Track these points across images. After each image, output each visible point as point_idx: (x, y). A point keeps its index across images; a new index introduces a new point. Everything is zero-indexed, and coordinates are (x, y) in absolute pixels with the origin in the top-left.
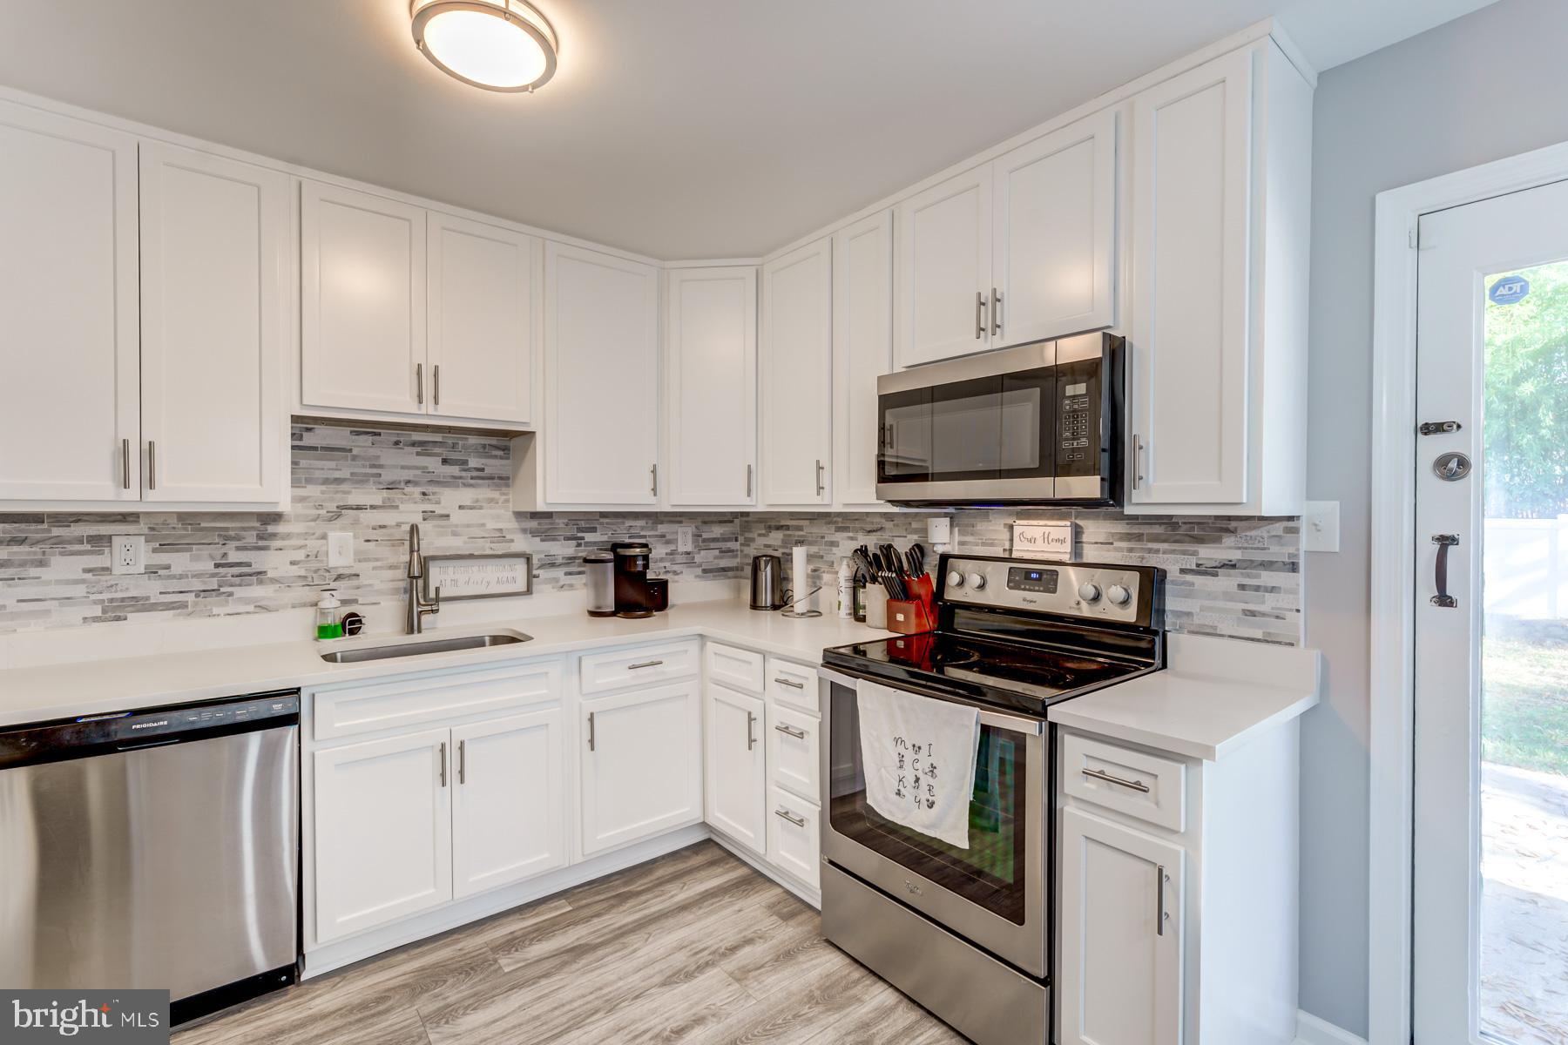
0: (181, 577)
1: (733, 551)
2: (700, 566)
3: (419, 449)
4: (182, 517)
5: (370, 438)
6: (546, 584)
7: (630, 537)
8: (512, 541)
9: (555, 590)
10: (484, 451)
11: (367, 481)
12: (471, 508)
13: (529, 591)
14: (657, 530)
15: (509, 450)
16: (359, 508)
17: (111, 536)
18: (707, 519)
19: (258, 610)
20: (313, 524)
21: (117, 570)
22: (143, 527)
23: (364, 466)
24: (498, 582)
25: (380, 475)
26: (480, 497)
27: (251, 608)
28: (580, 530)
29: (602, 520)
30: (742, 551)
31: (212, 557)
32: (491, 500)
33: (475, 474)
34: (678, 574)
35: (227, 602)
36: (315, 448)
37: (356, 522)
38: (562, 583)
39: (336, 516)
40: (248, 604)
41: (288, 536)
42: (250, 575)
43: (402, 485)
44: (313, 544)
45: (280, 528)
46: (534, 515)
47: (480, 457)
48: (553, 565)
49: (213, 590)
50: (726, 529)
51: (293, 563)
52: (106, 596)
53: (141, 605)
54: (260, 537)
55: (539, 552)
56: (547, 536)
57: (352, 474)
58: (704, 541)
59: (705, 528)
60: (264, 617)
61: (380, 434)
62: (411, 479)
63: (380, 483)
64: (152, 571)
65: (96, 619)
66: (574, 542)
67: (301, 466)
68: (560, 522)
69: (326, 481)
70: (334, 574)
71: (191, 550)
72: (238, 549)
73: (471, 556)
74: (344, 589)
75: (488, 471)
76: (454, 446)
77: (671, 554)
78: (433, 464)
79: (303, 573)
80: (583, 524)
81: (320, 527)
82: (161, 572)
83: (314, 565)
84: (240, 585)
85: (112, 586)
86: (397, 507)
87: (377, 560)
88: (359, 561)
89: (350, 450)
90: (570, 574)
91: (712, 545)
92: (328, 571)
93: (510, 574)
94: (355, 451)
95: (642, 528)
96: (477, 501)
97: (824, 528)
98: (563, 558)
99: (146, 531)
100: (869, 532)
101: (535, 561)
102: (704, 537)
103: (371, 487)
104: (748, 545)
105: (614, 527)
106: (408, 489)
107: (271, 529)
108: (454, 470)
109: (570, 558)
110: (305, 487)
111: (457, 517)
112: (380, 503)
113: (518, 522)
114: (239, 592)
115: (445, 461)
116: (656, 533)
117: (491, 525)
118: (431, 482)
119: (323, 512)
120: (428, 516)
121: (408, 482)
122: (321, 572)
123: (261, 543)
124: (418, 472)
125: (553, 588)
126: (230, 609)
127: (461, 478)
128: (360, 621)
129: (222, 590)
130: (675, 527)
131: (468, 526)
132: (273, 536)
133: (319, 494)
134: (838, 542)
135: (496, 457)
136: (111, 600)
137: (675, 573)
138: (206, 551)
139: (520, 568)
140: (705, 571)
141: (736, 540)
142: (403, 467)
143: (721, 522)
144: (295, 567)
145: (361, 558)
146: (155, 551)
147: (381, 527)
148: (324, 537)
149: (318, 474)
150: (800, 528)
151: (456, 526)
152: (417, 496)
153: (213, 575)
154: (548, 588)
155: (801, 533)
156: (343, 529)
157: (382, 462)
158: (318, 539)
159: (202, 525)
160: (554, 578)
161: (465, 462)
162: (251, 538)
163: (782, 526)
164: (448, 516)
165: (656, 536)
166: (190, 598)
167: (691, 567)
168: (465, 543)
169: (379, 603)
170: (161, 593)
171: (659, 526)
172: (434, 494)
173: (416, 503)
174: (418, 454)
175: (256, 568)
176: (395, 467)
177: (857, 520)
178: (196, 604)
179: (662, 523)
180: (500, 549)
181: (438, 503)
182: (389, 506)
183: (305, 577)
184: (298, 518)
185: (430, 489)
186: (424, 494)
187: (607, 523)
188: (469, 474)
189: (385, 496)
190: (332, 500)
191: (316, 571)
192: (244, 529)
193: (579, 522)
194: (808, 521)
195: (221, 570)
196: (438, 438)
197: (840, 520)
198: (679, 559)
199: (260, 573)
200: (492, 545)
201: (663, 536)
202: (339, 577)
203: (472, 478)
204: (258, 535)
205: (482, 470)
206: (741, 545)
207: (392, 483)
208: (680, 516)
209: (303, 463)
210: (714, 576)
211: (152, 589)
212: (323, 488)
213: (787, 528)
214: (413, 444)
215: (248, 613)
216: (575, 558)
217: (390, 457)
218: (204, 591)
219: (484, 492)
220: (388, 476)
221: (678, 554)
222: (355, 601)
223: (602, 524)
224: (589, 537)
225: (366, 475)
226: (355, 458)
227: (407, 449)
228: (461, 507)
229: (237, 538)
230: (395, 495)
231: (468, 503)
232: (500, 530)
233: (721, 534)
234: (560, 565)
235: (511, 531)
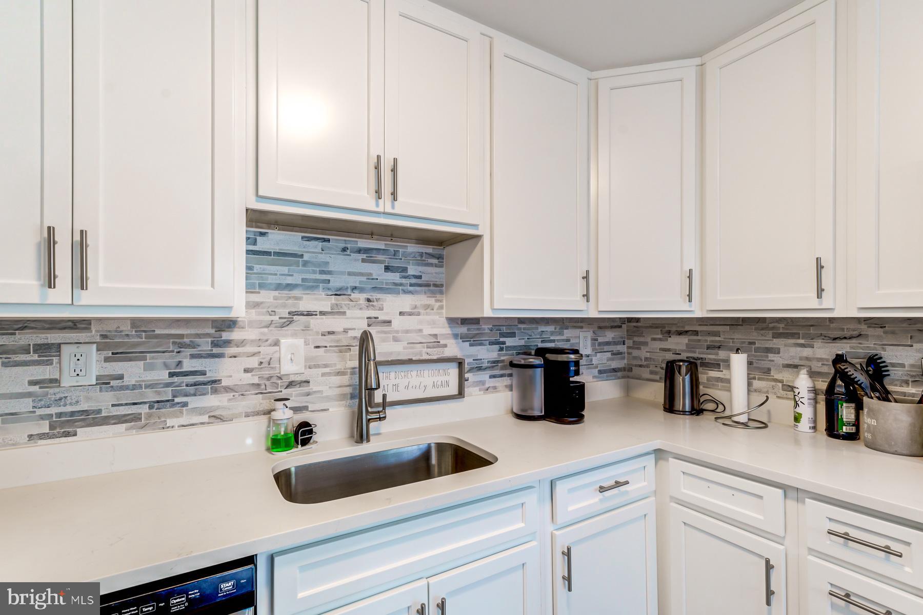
0: (134, 387)
1: (621, 353)
2: (597, 367)
3: (364, 256)
4: (136, 323)
5: (320, 244)
6: (475, 386)
7: (542, 342)
8: (445, 346)
9: (482, 392)
10: (421, 260)
11: (317, 287)
12: (410, 314)
13: (461, 394)
14: (563, 335)
15: (443, 259)
16: (309, 314)
17: (59, 345)
18: (602, 324)
19: (212, 420)
20: (266, 330)
21: (66, 382)
22: (94, 334)
23: (314, 272)
24: (434, 386)
25: (329, 280)
26: (418, 303)
27: (205, 418)
28: (502, 335)
29: (520, 326)
30: (629, 353)
31: (166, 366)
32: (427, 307)
33: (414, 281)
35: (182, 413)
36: (267, 253)
37: (307, 328)
38: (487, 386)
39: (287, 322)
40: (203, 414)
41: (242, 343)
42: (205, 384)
43: (349, 292)
44: (266, 350)
45: (235, 335)
46: (464, 321)
47: (418, 265)
48: (480, 369)
49: (168, 401)
50: (616, 334)
51: (246, 371)
52: (54, 410)
53: (92, 418)
54: (215, 344)
55: (469, 356)
56: (473, 340)
57: (303, 280)
58: (600, 344)
59: (599, 332)
60: (218, 428)
61: (328, 240)
62: (357, 285)
63: (329, 289)
64: (104, 382)
65: (43, 436)
66: (497, 347)
67: (255, 271)
68: (486, 327)
69: (279, 287)
70: (286, 381)
71: (144, 359)
72: (193, 356)
73: (410, 362)
74: (295, 396)
75: (425, 278)
76: (396, 253)
78: (377, 270)
79: (256, 380)
80: (504, 329)
81: (272, 334)
82: (113, 383)
83: (266, 373)
84: (195, 395)
85: (60, 399)
86: (344, 313)
87: (326, 366)
88: (310, 368)
89: (302, 256)
90: (493, 377)
91: (606, 348)
92: (280, 378)
93: (444, 378)
94: (306, 257)
95: (552, 333)
96: (416, 307)
97: (755, 334)
98: (488, 362)
99: (98, 339)
100: (835, 339)
101: (465, 365)
102: (599, 341)
103: (321, 293)
104: (639, 349)
105: (529, 332)
106: (355, 295)
107: (225, 336)
108: (395, 277)
109: (494, 362)
110: (259, 293)
111: (398, 323)
112: (329, 310)
113: (450, 327)
114: (194, 402)
115: (387, 269)
116: (563, 338)
117: (428, 330)
118: (375, 288)
119: (276, 318)
120: (375, 322)
121: (354, 288)
122: (274, 380)
123: (216, 351)
124: (364, 279)
125: (480, 390)
126: (183, 420)
127: (401, 285)
128: (311, 430)
129: (177, 400)
130: (577, 332)
131: (407, 332)
132: (228, 343)
133: (272, 300)
134: (779, 349)
135: (431, 265)
136: (60, 415)
138: (160, 360)
139: (453, 371)
140: (600, 372)
141: (624, 344)
142: (350, 274)
143: (612, 327)
144: (249, 375)
145: (312, 365)
146: (107, 360)
147: (330, 333)
148: (276, 343)
149: (272, 280)
150: (717, 334)
151: (397, 332)
152: (362, 302)
153: (168, 385)
154: (476, 391)
155: (717, 339)
156: (294, 335)
157: (331, 268)
158: (270, 345)
159: (158, 332)
160: (480, 381)
161: (405, 270)
162: (205, 346)
163: (687, 332)
164: (390, 322)
165: (563, 340)
166: (144, 409)
167: (590, 369)
168: (404, 348)
169: (328, 409)
170: (113, 405)
171: (565, 331)
172: (377, 300)
173: (361, 309)
174: (363, 261)
175: (210, 376)
176: (342, 273)
177: (812, 326)
178: (149, 416)
179: (567, 328)
180: (435, 354)
181: (381, 309)
182: (336, 312)
183: (258, 385)
184: (252, 324)
185: (375, 295)
186: (369, 300)
187: (524, 329)
188: (408, 281)
189: (333, 302)
190: (284, 306)
191: (269, 379)
192: (198, 336)
193: (501, 327)
194: (728, 327)
195: (175, 379)
196: (381, 244)
197: (782, 326)
199: (214, 382)
200: (429, 350)
201: (568, 340)
202: (291, 384)
203: (411, 285)
204: (212, 342)
205: (420, 277)
206: (629, 347)
207: (340, 289)
208: (581, 322)
209: (257, 268)
210: (607, 376)
211: (104, 401)
212: (276, 293)
213: (696, 333)
214: (359, 251)
215: (202, 423)
216: (498, 362)
217: (338, 263)
218: (158, 402)
219: (421, 299)
220: (337, 282)
222: (306, 408)
223: (520, 329)
224: (510, 342)
225: (316, 281)
226: (305, 264)
227: (354, 256)
228: (401, 313)
229: (192, 345)
230: (343, 301)
231: (407, 309)
232: (435, 336)
233: (613, 338)
234: (485, 369)
235: (445, 336)
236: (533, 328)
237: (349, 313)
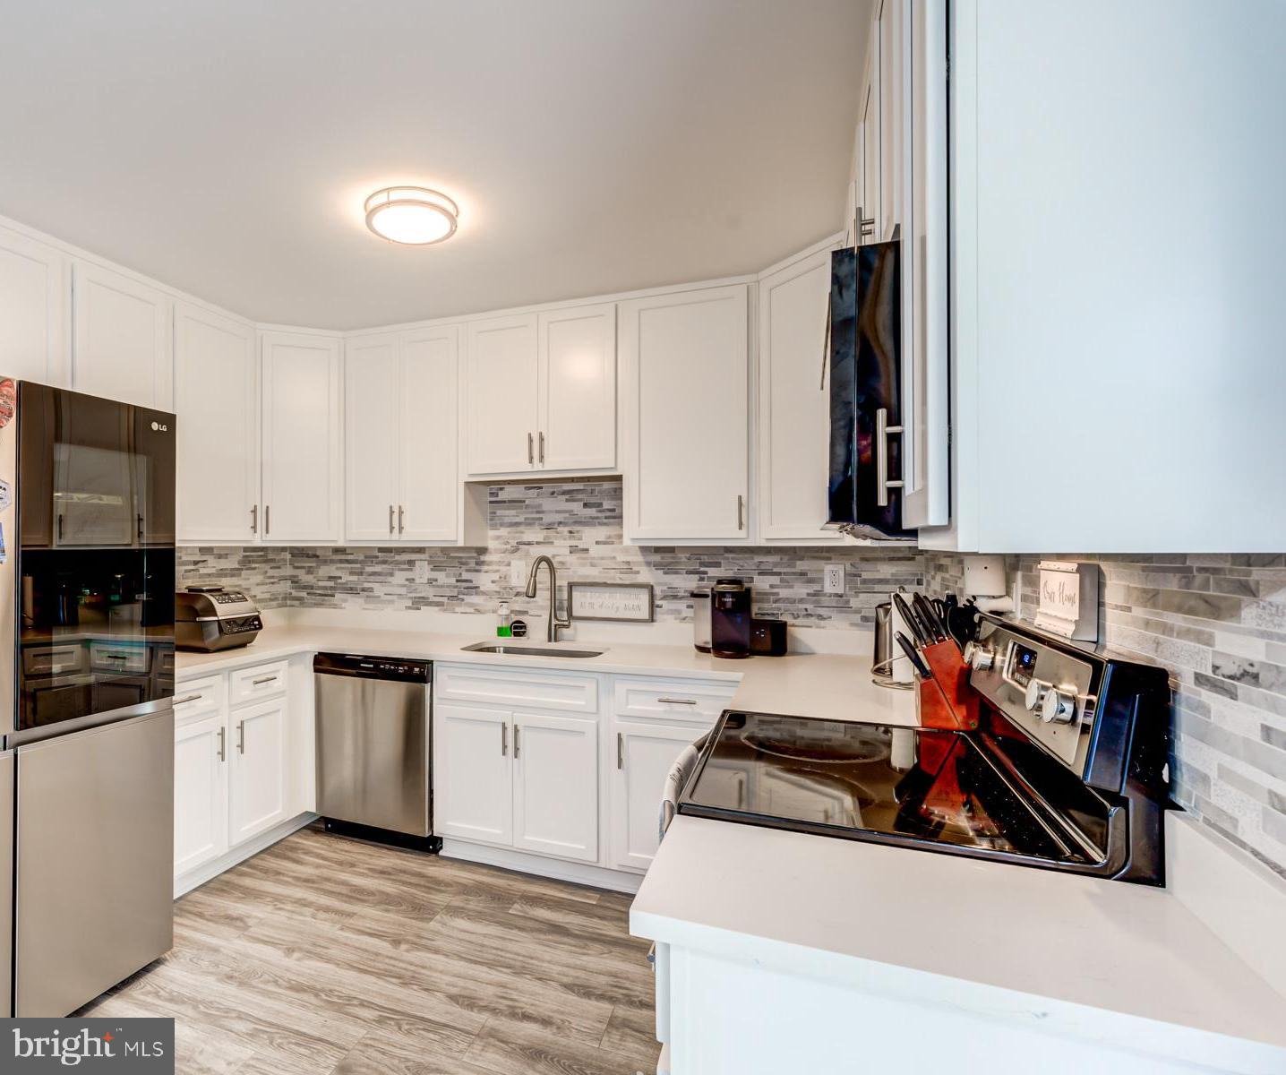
0: (442, 587)
2: (858, 611)
3: (567, 497)
4: (443, 550)
5: (536, 491)
6: (668, 614)
8: (638, 572)
9: (678, 621)
11: (534, 523)
12: (605, 543)
13: (652, 620)
14: (795, 567)
16: (529, 544)
18: (868, 555)
19: (476, 611)
20: (504, 555)
21: (417, 581)
22: (425, 556)
23: (532, 513)
24: (625, 609)
25: (542, 518)
26: (612, 534)
27: (472, 610)
28: (702, 564)
29: (726, 555)
31: (455, 576)
33: (608, 514)
34: (825, 619)
35: (461, 604)
36: (504, 502)
37: (527, 553)
38: (684, 615)
39: (516, 550)
40: (472, 607)
41: (490, 563)
42: (472, 588)
43: (557, 526)
44: (504, 569)
45: (486, 558)
46: (658, 550)
48: (675, 597)
49: (456, 596)
50: (899, 569)
51: (493, 582)
52: (413, 595)
53: (426, 602)
54: (477, 564)
55: (660, 584)
56: (669, 569)
57: (526, 519)
58: (865, 582)
59: (865, 566)
60: (478, 617)
62: (562, 520)
63: (542, 525)
64: (431, 582)
65: (409, 608)
66: (697, 576)
67: (496, 515)
68: (683, 557)
69: (511, 525)
70: (515, 591)
71: (445, 570)
72: (467, 571)
73: (605, 585)
74: (521, 603)
75: (618, 511)
76: (592, 491)
77: (814, 595)
78: (577, 507)
79: (498, 590)
80: (706, 559)
81: (507, 557)
82: (434, 583)
83: (504, 584)
84: (468, 595)
85: (415, 590)
86: (552, 543)
87: (540, 583)
89: (524, 502)
90: (691, 606)
91: (878, 587)
92: (511, 589)
94: (527, 502)
95: (776, 565)
96: (610, 537)
98: (685, 591)
99: (428, 558)
101: (658, 591)
102: (863, 577)
103: (537, 528)
105: (741, 563)
106: (560, 529)
107: (482, 558)
108: (592, 512)
109: (691, 592)
110: (499, 529)
111: (595, 551)
112: (542, 540)
113: (643, 555)
114: (468, 599)
115: (585, 505)
116: (793, 570)
117: (621, 558)
118: (576, 523)
119: (509, 547)
120: (573, 550)
122: (508, 590)
123: (478, 568)
124: (567, 515)
125: (676, 619)
126: (462, 609)
127: (597, 518)
128: (525, 627)
129: (460, 596)
130: (821, 563)
131: (602, 558)
132: (483, 563)
133: (506, 534)
136: (415, 598)
137: (820, 617)
138: (452, 571)
139: (644, 597)
140: (866, 619)
142: (557, 512)
143: (891, 559)
144: (495, 585)
146: (432, 570)
148: (509, 565)
149: (507, 520)
151: (594, 558)
152: (566, 534)
153: (456, 587)
154: (670, 619)
156: (520, 559)
157: (544, 508)
158: (506, 565)
159: (452, 555)
160: (675, 610)
161: (600, 505)
162: (472, 565)
164: (587, 550)
165: (794, 574)
166: (445, 600)
167: (846, 612)
168: (600, 572)
170: (434, 596)
171: (798, 563)
172: (578, 532)
173: (565, 539)
174: (567, 500)
175: (475, 583)
176: (551, 512)
178: (448, 604)
179: (802, 559)
180: (628, 579)
181: (580, 539)
182: (547, 542)
183: (499, 592)
184: (497, 551)
185: (575, 528)
186: (571, 532)
187: (733, 558)
188: (603, 515)
189: (545, 534)
190: (514, 538)
191: (505, 588)
192: (468, 558)
193: (702, 557)
195: (459, 584)
196: (579, 486)
198: (825, 601)
199: (476, 587)
200: (622, 576)
201: (803, 574)
202: (517, 594)
203: (606, 518)
204: (476, 562)
205: (614, 510)
207: (550, 524)
208: (827, 552)
209: (499, 512)
211: (429, 593)
212: (509, 529)
214: (564, 493)
215: (471, 613)
217: (548, 504)
218: (452, 596)
219: (615, 530)
220: (547, 519)
221: (825, 595)
222: (527, 613)
223: (728, 558)
224: (713, 572)
225: (533, 519)
226: (527, 506)
227: (560, 497)
228: (597, 543)
229: (466, 564)
230: (551, 533)
231: (602, 539)
232: (628, 563)
233: (892, 574)
234: (682, 598)
235: (637, 563)
236: (746, 558)
237: (557, 543)
